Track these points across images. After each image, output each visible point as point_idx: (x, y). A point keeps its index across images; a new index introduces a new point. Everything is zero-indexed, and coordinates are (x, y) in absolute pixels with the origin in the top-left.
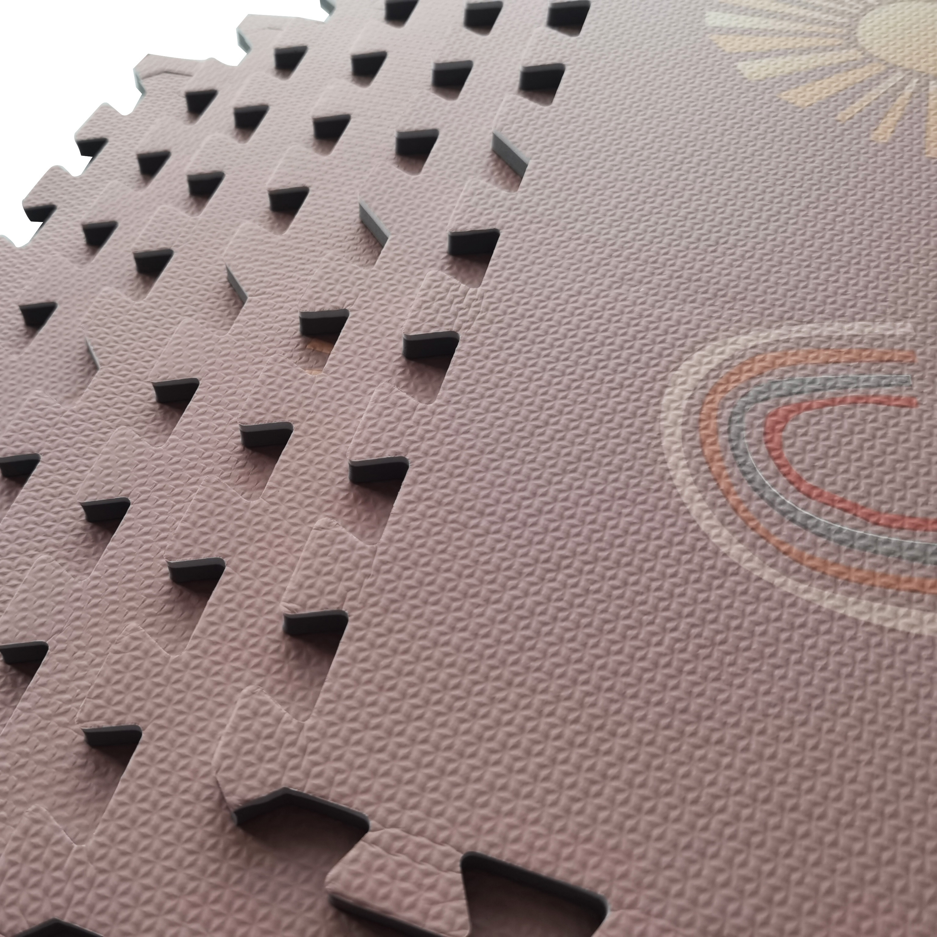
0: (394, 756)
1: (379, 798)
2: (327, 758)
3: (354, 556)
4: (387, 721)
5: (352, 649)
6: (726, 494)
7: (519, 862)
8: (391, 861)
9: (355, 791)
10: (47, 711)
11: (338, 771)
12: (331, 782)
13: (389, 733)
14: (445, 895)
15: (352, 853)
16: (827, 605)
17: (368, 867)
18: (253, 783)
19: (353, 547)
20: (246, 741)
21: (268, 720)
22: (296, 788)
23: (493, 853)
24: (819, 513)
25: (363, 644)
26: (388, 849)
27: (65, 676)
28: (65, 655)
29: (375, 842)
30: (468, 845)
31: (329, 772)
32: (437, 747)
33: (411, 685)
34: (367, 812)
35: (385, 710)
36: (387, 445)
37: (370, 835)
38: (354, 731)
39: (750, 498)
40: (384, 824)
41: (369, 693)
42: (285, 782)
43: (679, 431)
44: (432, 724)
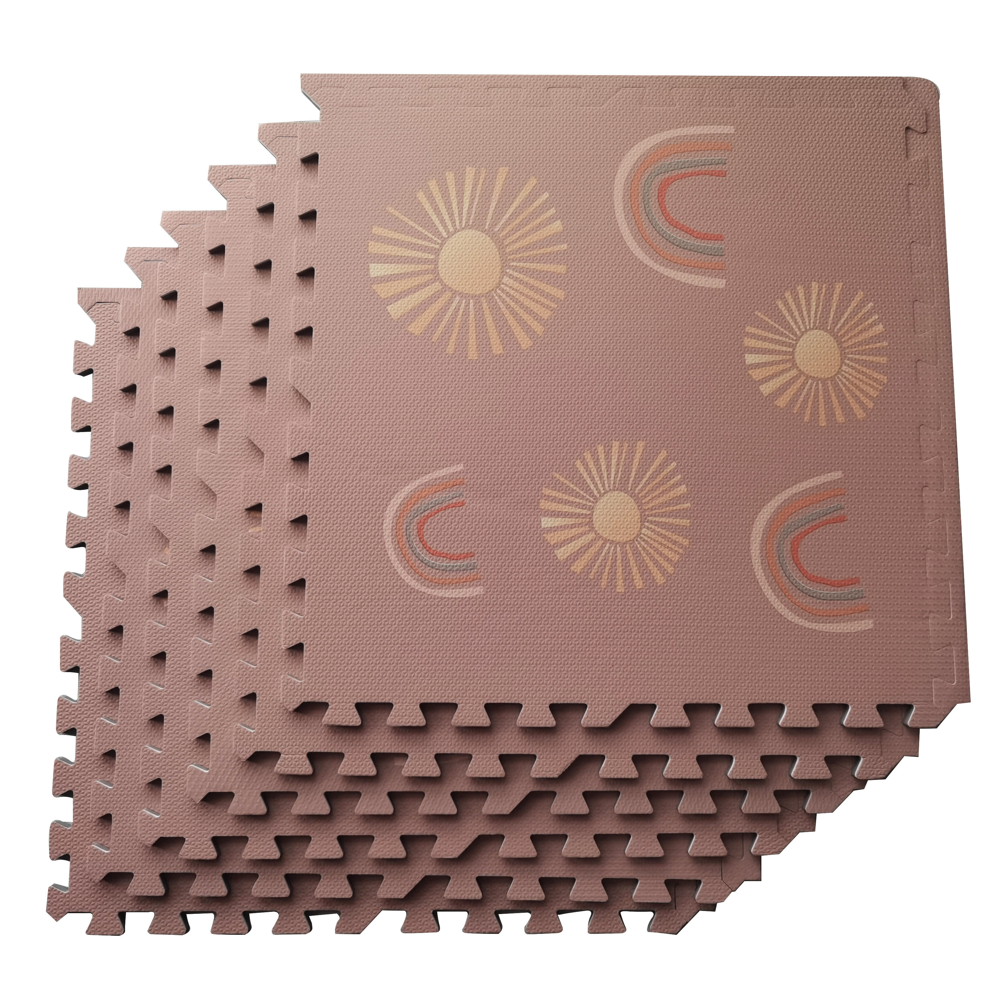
0: (329, 683)
1: (329, 696)
2: (312, 690)
3: (299, 622)
4: (324, 673)
5: (308, 654)
6: (408, 562)
7: (369, 701)
8: (337, 712)
9: (322, 697)
10: (222, 691)
11: (316, 693)
12: (315, 696)
13: (326, 677)
14: (353, 716)
15: (327, 713)
16: (440, 595)
17: (332, 716)
18: (294, 703)
19: (297, 619)
20: (288, 692)
21: (291, 684)
22: (306, 701)
23: (362, 701)
24: (436, 561)
25: (310, 652)
26: (335, 709)
27: (222, 678)
28: (219, 672)
29: (332, 709)
30: (355, 702)
31: (314, 694)
32: (340, 677)
33: (328, 660)
34: (327, 701)
35: (323, 671)
36: (296, 575)
37: (330, 707)
38: (316, 680)
39: (415, 561)
40: (332, 703)
41: (317, 667)
42: (303, 701)
43: (390, 539)
44: (337, 670)
